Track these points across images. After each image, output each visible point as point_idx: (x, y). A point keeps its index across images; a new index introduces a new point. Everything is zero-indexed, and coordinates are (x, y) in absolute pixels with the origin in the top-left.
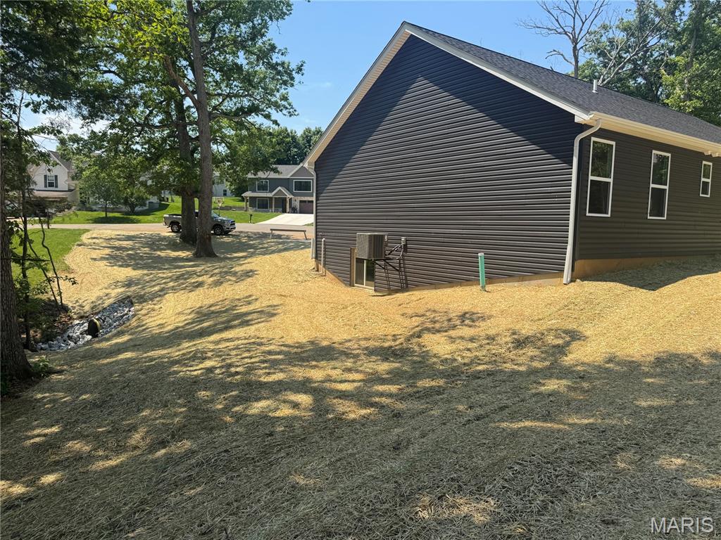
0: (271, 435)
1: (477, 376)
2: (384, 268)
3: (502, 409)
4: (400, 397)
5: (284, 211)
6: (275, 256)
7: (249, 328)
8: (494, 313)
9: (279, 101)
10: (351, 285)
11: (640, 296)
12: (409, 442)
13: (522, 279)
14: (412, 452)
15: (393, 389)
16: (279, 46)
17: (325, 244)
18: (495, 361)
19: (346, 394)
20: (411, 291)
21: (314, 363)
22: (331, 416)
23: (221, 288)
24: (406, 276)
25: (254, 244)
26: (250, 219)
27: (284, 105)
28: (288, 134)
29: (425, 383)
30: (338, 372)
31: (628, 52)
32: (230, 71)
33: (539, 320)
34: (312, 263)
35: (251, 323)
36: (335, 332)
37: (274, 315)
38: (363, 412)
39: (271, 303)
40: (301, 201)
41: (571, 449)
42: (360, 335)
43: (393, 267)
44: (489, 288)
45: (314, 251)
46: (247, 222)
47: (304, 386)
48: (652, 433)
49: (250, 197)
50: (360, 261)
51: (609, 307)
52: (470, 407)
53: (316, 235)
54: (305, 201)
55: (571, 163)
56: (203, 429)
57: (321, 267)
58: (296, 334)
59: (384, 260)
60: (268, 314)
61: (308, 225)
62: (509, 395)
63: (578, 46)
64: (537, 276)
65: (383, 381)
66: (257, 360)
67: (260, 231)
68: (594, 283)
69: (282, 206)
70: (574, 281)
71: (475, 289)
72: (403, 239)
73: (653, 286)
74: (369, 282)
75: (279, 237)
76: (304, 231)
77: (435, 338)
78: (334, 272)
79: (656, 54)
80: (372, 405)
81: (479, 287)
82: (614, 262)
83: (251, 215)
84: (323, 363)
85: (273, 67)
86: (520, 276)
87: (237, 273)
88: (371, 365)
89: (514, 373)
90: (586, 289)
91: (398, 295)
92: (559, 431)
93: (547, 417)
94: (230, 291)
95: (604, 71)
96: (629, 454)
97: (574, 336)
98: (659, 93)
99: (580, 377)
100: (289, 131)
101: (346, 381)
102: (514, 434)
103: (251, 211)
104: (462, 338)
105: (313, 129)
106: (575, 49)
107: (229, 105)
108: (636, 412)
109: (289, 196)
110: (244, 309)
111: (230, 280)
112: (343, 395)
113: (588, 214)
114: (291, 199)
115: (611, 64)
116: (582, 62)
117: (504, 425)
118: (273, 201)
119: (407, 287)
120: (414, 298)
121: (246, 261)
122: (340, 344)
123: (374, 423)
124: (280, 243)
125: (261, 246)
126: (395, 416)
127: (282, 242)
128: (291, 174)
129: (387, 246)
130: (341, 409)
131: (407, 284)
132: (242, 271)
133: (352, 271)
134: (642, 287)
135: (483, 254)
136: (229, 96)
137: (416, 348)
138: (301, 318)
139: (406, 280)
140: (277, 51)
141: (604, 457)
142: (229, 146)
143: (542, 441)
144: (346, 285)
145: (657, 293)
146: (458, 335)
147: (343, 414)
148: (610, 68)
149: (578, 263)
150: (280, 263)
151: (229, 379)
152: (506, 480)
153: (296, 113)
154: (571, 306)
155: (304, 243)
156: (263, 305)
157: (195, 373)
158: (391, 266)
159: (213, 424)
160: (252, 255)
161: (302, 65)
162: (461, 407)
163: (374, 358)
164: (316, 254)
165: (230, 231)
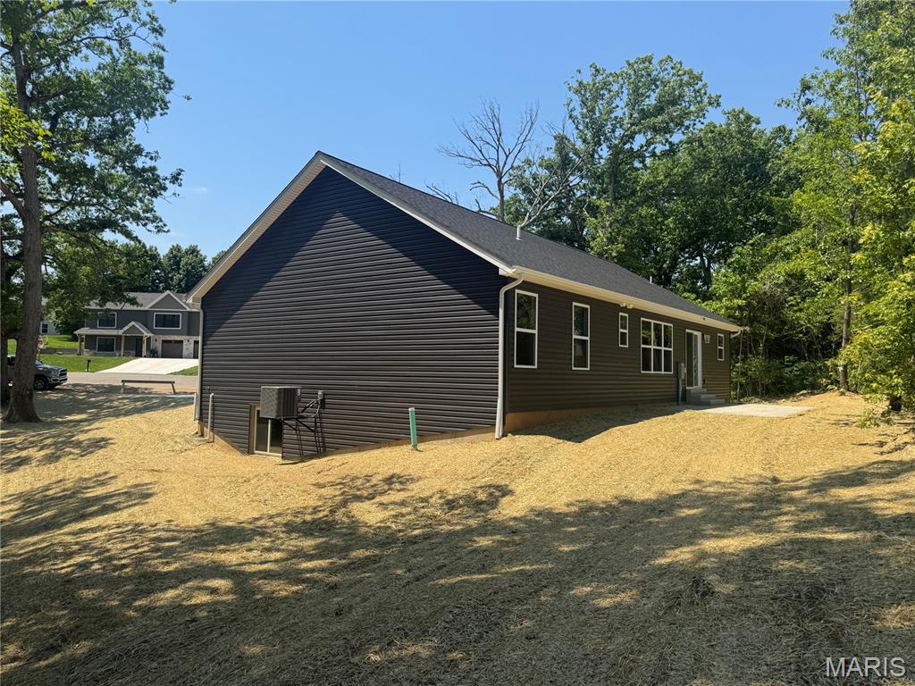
0: (194, 620)
1: (413, 541)
2: (295, 429)
3: (440, 568)
4: (332, 570)
5: (139, 355)
6: (136, 418)
7: (117, 514)
8: (427, 474)
9: (141, 212)
10: (250, 452)
11: (568, 447)
12: (351, 607)
13: (455, 435)
14: (356, 614)
15: (323, 563)
16: (147, 148)
17: (213, 402)
18: (430, 524)
19: (272, 573)
20: (330, 455)
21: (222, 547)
22: (259, 597)
23: (59, 465)
24: (323, 438)
25: (97, 402)
26: (88, 366)
27: (149, 218)
28: (146, 252)
29: (359, 553)
30: (256, 553)
31: (551, 190)
32: (74, 174)
33: (473, 478)
34: (195, 426)
35: (118, 506)
36: (240, 511)
37: (149, 495)
38: (295, 588)
39: (138, 481)
40: (164, 341)
41: (502, 592)
42: (273, 512)
43: (308, 428)
44: (421, 446)
45: (198, 410)
46: (81, 370)
47: (218, 570)
48: (570, 571)
49: (87, 336)
50: (262, 421)
51: (539, 461)
52: (409, 570)
53: (202, 390)
54: (170, 341)
55: (497, 314)
56: (103, 627)
57: (207, 430)
58: (188, 516)
59: (297, 419)
60: (141, 495)
61: (175, 373)
62: (446, 555)
63: (503, 180)
64: (470, 431)
65: (311, 558)
66: (146, 548)
67: (106, 383)
68: (526, 437)
69: (136, 348)
70: (506, 436)
71: (406, 449)
72: (320, 392)
73: (578, 438)
74: (275, 448)
75: (135, 391)
76: (172, 383)
77: (365, 507)
78: (225, 436)
79: (578, 194)
80: (304, 581)
81: (410, 447)
82: (542, 415)
83: (89, 361)
84: (235, 546)
85: (138, 172)
86: (452, 432)
87: (81, 442)
88: (293, 542)
89: (451, 534)
90: (517, 444)
91: (314, 461)
92: (493, 578)
93: (482, 570)
94: (72, 469)
95: (530, 208)
96: (551, 590)
97: (506, 491)
98: (584, 233)
99: (513, 532)
100: (148, 248)
101: (266, 562)
102: (452, 586)
103: (87, 354)
104: (394, 503)
105: (184, 247)
106: (500, 182)
107: (71, 216)
108: (559, 558)
109: (146, 334)
110: (100, 491)
111: (71, 453)
112: (268, 575)
113: (516, 366)
114: (149, 339)
115: (536, 201)
116: (507, 196)
117: (442, 581)
118: (123, 341)
119: (325, 451)
120: (334, 463)
121: (92, 427)
122: (250, 523)
123: (310, 597)
124: (137, 400)
125: (108, 404)
126: (331, 588)
127: (140, 399)
128: (150, 305)
129: (299, 401)
130: (268, 588)
131: (325, 447)
132: (89, 439)
133: (251, 435)
134: (569, 440)
135: (413, 409)
136: (72, 204)
137: (345, 519)
138: (190, 498)
139: (324, 442)
140: (144, 154)
141: (530, 594)
142: (63, 267)
143: (477, 589)
144: (243, 452)
145: (582, 445)
146: (390, 501)
147: (273, 593)
148: (536, 205)
149: (509, 416)
150: (145, 427)
151: (117, 573)
152: (447, 622)
153: (166, 229)
154: (504, 462)
155: (174, 400)
156: (129, 484)
157: (63, 571)
158: (305, 425)
159: (115, 620)
160: (95, 418)
161: (179, 174)
162: (399, 572)
163: (294, 535)
164: (201, 414)
165: (59, 384)
